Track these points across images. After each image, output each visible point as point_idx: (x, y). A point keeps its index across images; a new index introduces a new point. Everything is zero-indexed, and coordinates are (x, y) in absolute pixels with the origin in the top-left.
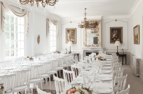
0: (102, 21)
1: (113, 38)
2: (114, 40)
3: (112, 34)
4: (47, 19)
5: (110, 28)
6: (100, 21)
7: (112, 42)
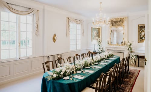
0: (128, 17)
1: (141, 36)
2: (142, 39)
3: (141, 32)
4: (67, 18)
5: (138, 25)
6: (126, 18)
7: (141, 41)
